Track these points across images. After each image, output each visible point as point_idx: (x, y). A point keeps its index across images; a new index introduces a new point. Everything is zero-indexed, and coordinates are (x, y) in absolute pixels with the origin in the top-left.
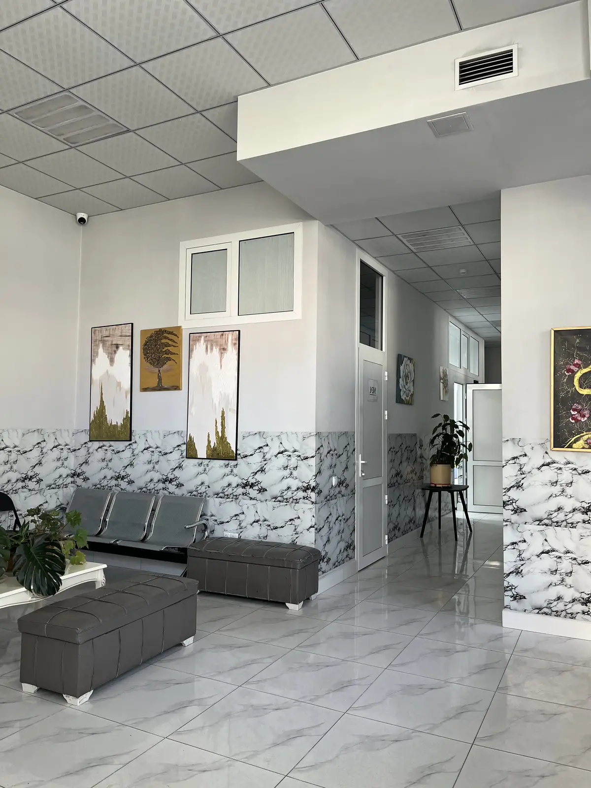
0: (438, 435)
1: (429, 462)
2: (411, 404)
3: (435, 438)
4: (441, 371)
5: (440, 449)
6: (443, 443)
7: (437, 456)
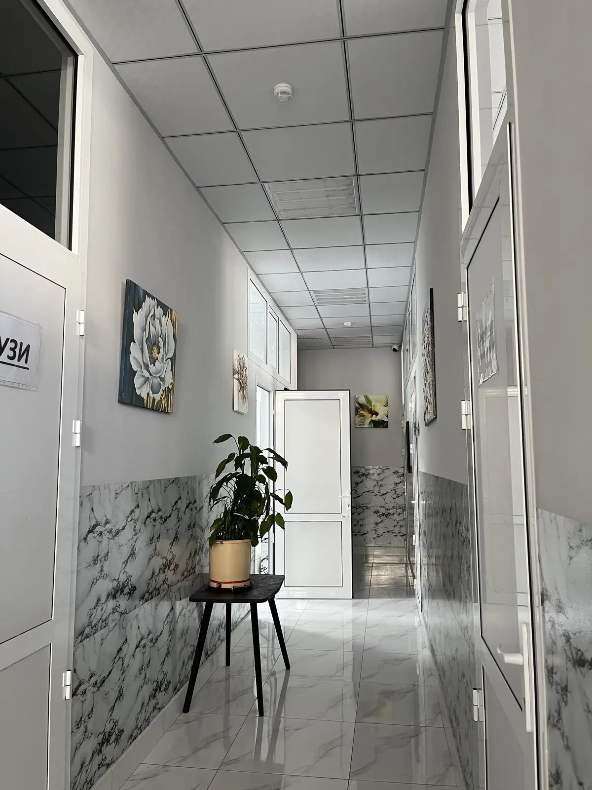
0: (226, 479)
1: (208, 534)
2: (165, 412)
3: (220, 485)
4: (236, 357)
5: (229, 507)
6: (237, 494)
7: (224, 523)
